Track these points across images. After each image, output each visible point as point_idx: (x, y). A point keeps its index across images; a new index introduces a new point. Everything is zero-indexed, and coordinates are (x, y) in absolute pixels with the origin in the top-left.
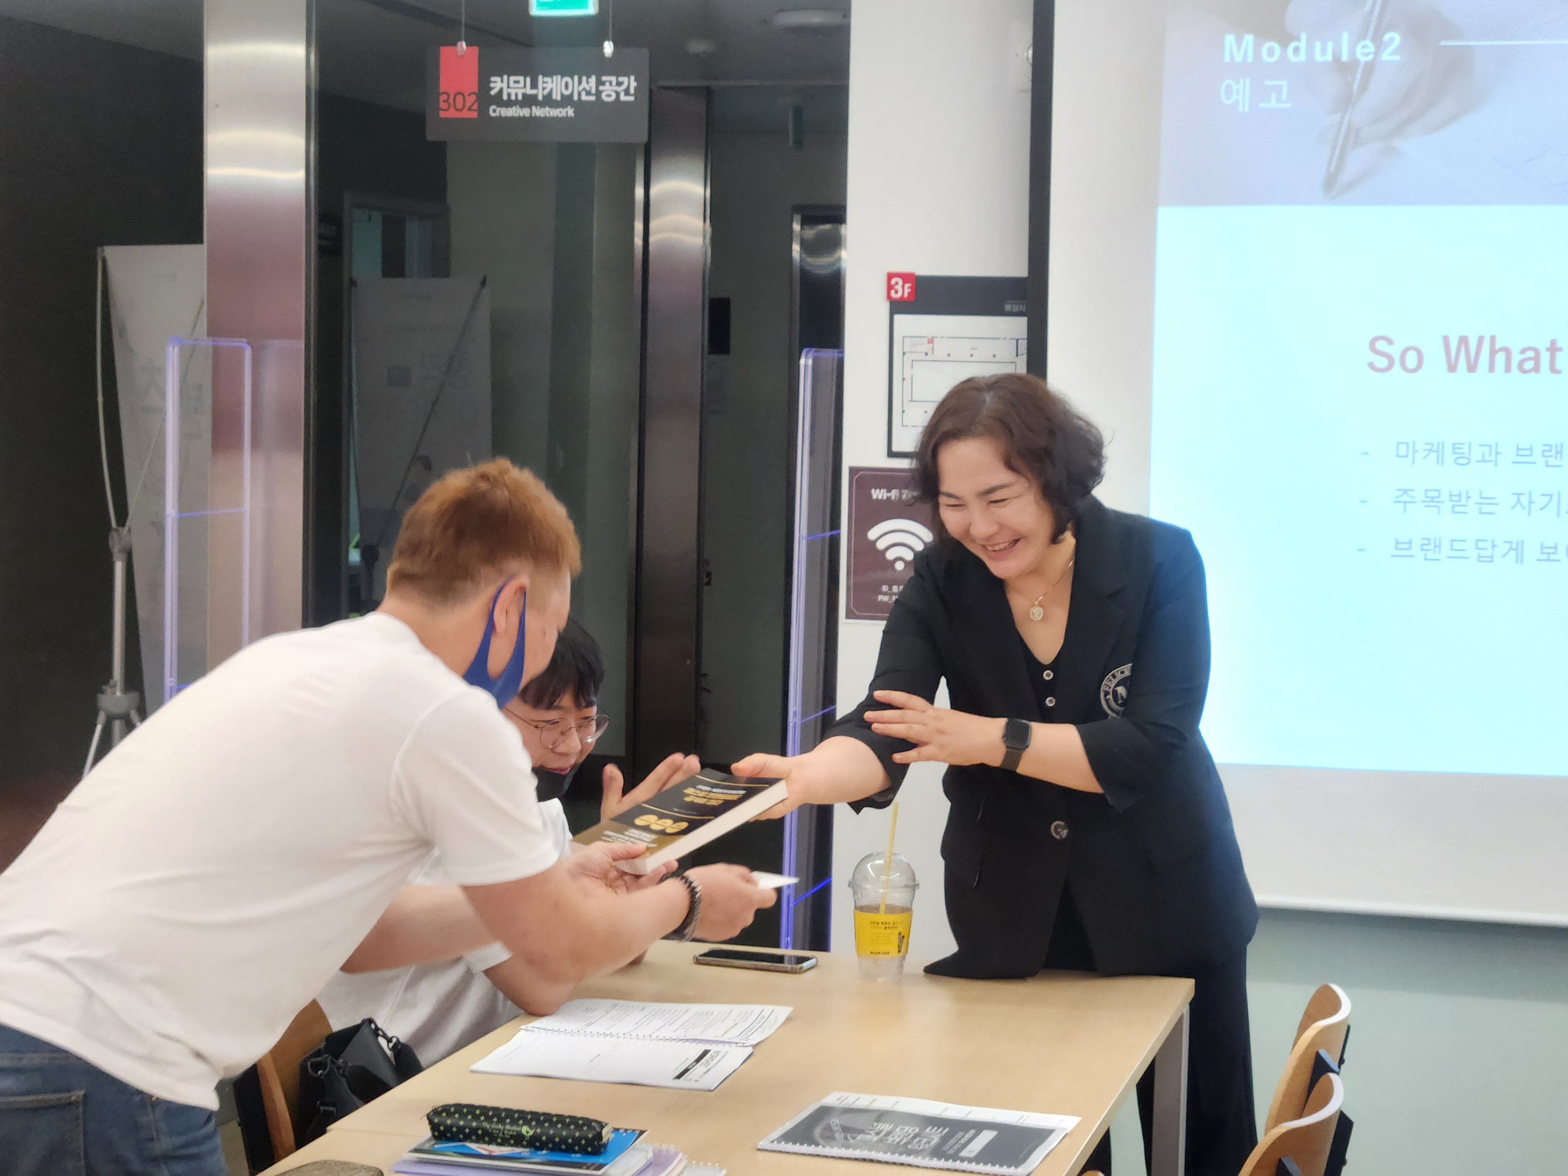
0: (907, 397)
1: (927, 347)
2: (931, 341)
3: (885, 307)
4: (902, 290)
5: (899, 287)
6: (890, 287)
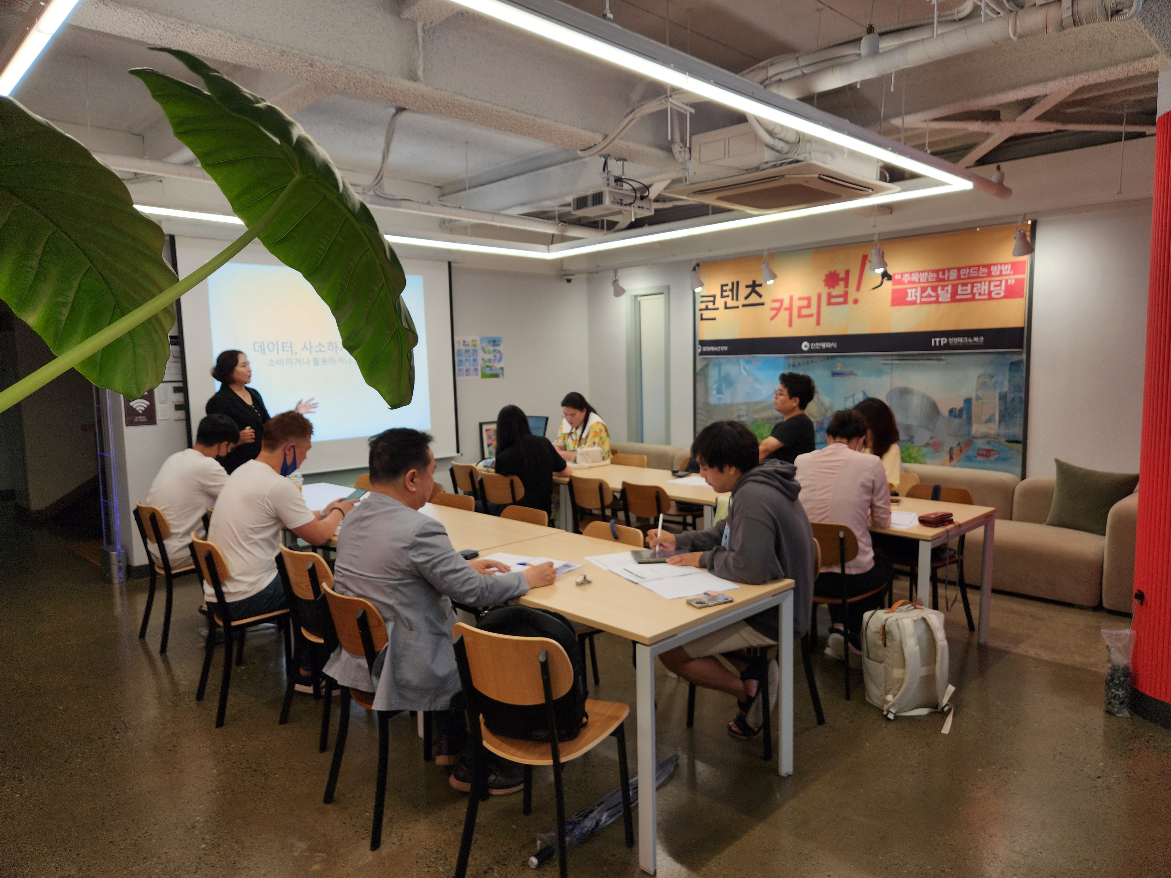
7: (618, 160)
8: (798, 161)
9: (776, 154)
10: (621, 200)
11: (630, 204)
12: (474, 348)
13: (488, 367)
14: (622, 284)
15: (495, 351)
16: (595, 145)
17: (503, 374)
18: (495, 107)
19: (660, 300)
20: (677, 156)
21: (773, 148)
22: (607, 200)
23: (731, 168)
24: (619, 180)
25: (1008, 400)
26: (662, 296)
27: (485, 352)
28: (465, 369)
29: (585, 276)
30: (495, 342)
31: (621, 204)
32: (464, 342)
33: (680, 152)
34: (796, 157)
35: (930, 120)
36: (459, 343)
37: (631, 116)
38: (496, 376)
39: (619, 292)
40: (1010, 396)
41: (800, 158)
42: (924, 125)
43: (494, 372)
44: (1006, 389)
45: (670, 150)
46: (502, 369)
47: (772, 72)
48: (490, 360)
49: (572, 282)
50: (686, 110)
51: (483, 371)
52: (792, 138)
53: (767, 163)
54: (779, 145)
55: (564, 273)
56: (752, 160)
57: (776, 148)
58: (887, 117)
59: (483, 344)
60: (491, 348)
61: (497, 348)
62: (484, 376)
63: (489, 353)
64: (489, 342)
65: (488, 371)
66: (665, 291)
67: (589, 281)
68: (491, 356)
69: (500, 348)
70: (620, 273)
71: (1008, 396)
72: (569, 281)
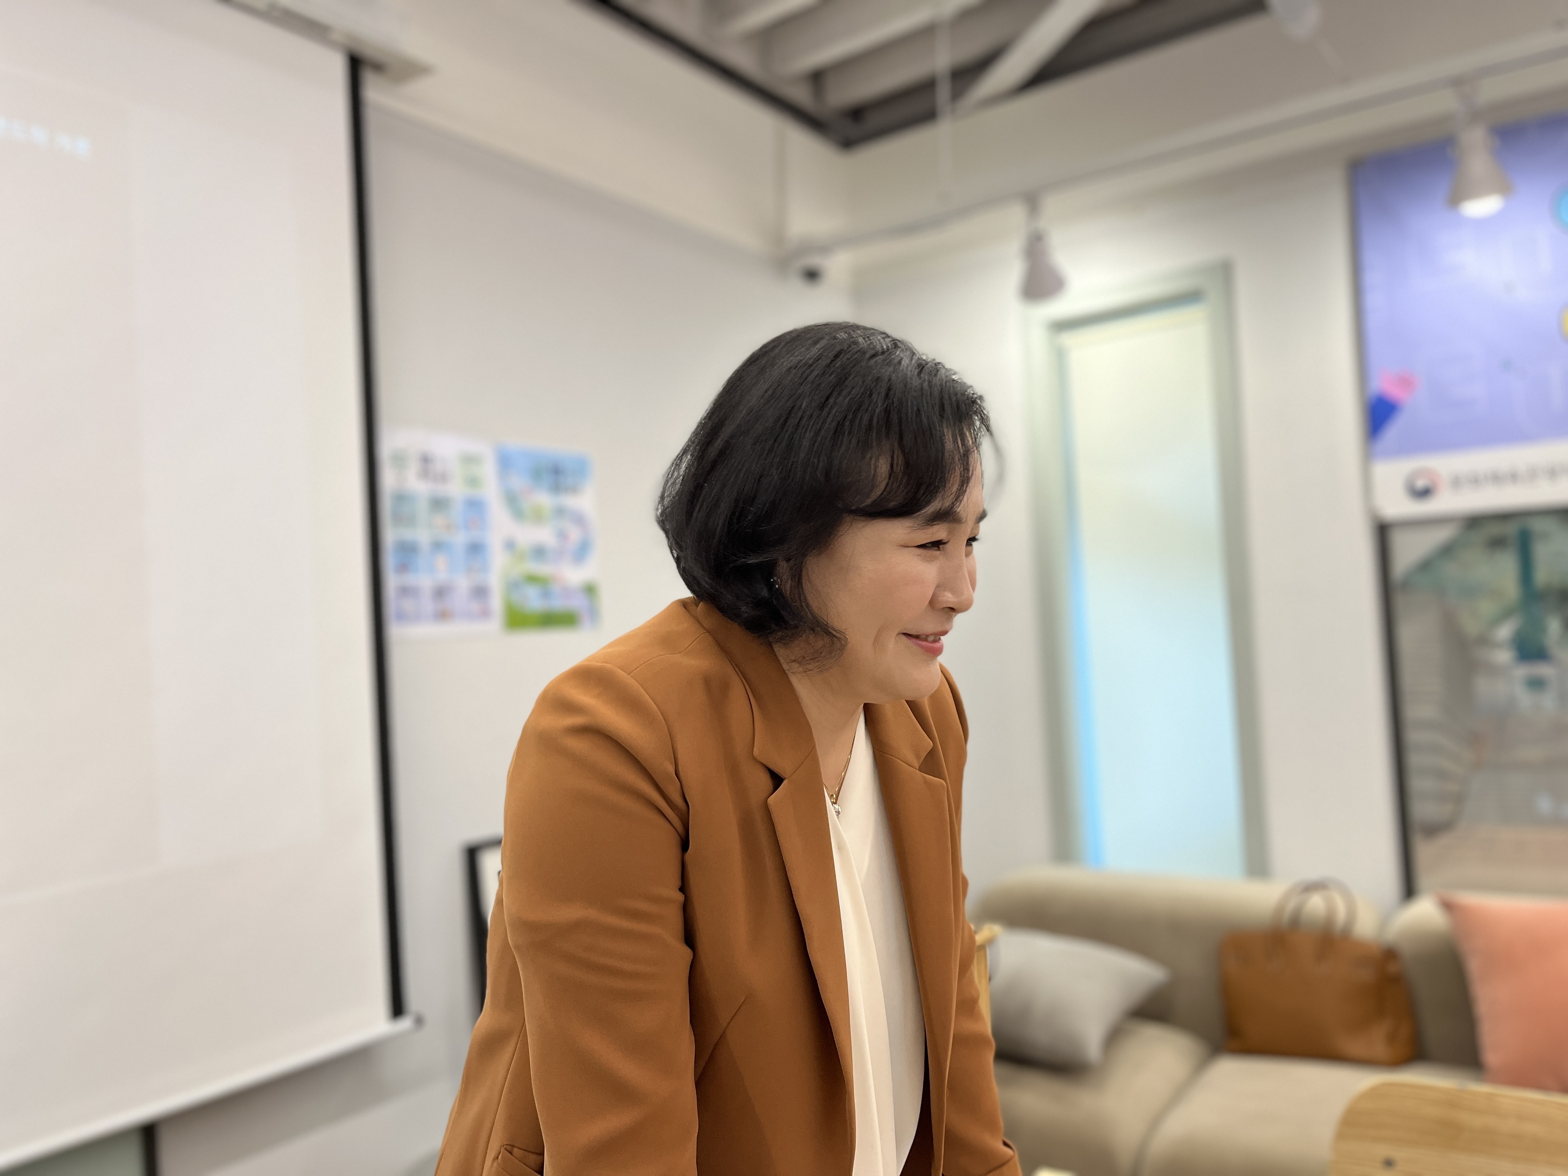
12: (471, 493)
13: (532, 579)
14: (1058, 251)
15: (559, 512)
26: (1189, 309)
27: (517, 516)
28: (428, 590)
30: (559, 477)
32: (426, 460)
36: (400, 459)
38: (566, 620)
39: (1044, 281)
43: (558, 604)
46: (590, 590)
48: (539, 552)
51: (513, 596)
55: (793, 244)
59: (509, 481)
60: (544, 499)
61: (567, 500)
62: (517, 620)
63: (536, 520)
64: (536, 472)
65: (533, 600)
66: (1211, 287)
68: (545, 535)
72: (812, 278)
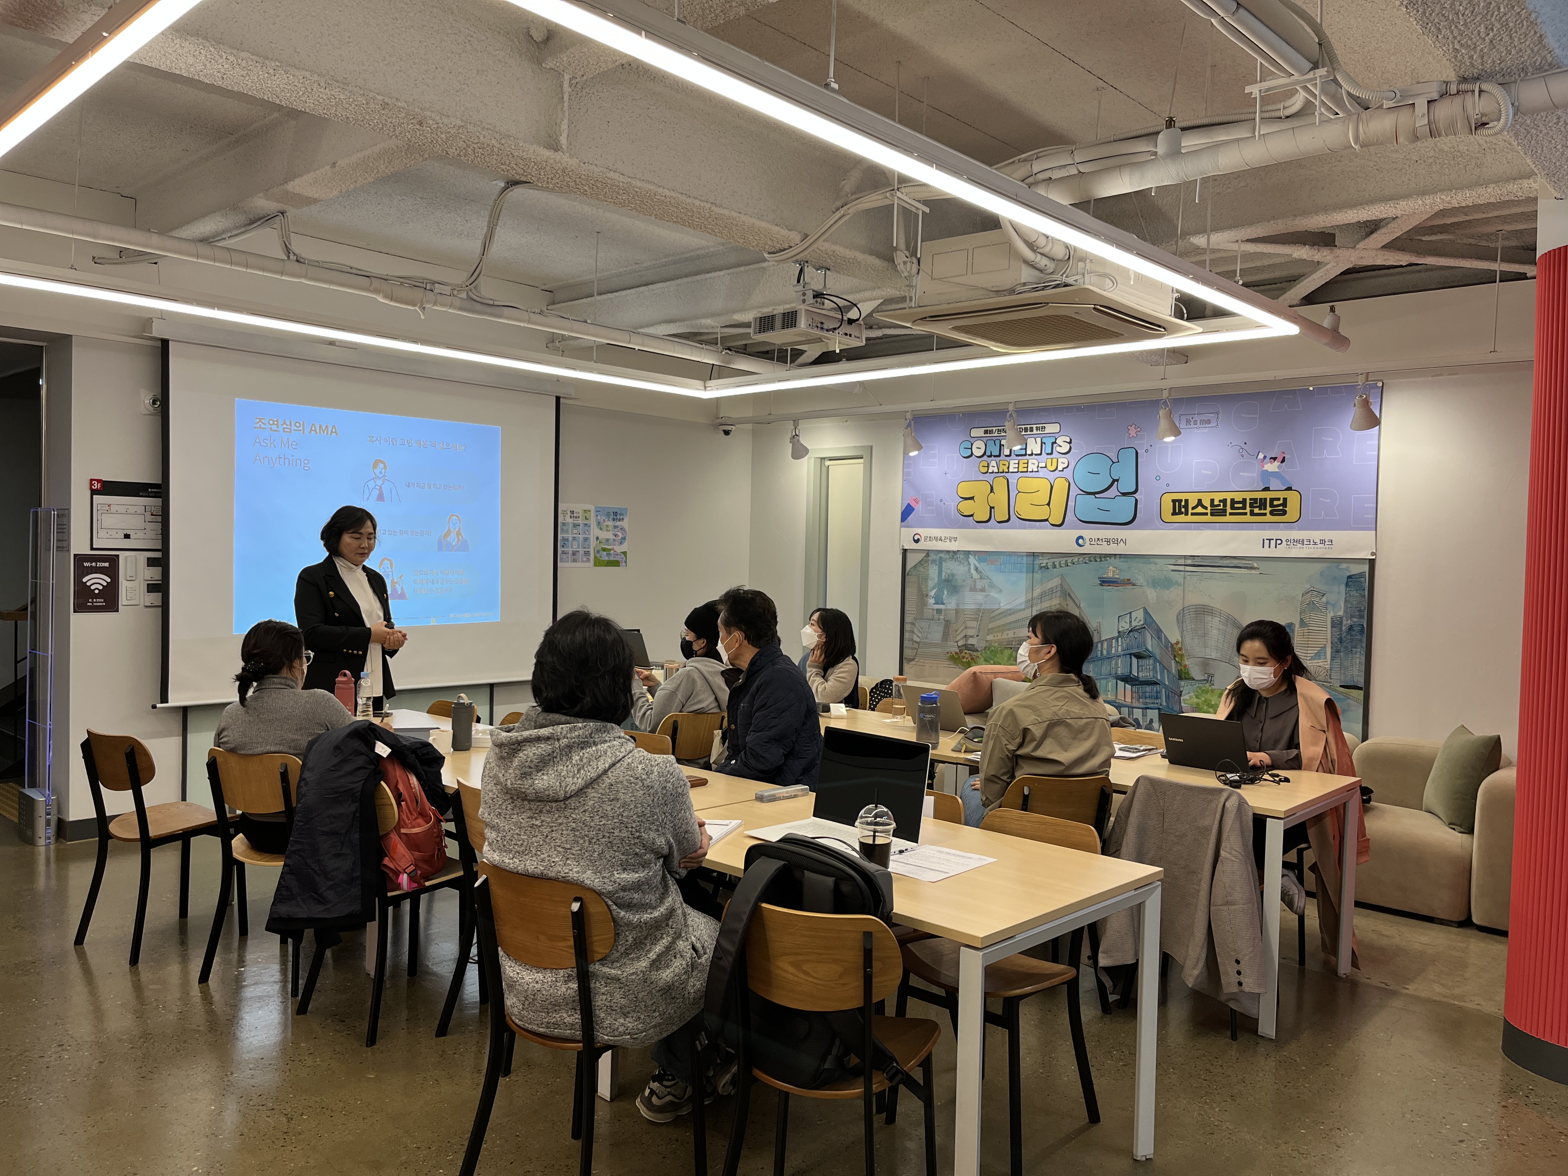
0: (99, 527)
1: (108, 508)
2: (109, 506)
3: (89, 492)
4: (97, 486)
5: (96, 485)
6: (91, 484)
7: (818, 269)
8: (1066, 285)
9: (1037, 273)
10: (822, 323)
11: (835, 329)
12: (586, 522)
13: (604, 550)
14: (804, 441)
15: (615, 527)
16: (791, 247)
17: (626, 562)
18: (660, 190)
19: (858, 466)
20: (901, 267)
21: (1033, 267)
22: (803, 323)
23: (975, 288)
24: (818, 295)
25: (1344, 628)
26: (862, 461)
27: (601, 529)
28: (571, 552)
29: (749, 426)
30: (616, 515)
31: (822, 328)
32: (572, 513)
33: (905, 263)
34: (1064, 279)
35: (1242, 241)
36: (564, 512)
37: (842, 211)
38: (616, 564)
39: (799, 452)
40: (1347, 623)
41: (1070, 280)
42: (1235, 247)
43: (612, 558)
44: (1341, 613)
45: (891, 260)
46: (625, 553)
47: (1037, 167)
48: (607, 540)
49: (732, 433)
50: (917, 209)
51: (598, 555)
52: (1060, 253)
53: (1025, 284)
54: (1043, 262)
55: (720, 421)
56: (1005, 280)
57: (1038, 266)
58: (1186, 234)
59: (599, 518)
60: (610, 523)
61: (618, 523)
62: (598, 563)
63: (607, 530)
64: (608, 515)
65: (604, 556)
66: (865, 455)
67: (754, 433)
68: (609, 535)
69: (625, 524)
70: (802, 425)
71: (1344, 622)
72: (727, 433)
